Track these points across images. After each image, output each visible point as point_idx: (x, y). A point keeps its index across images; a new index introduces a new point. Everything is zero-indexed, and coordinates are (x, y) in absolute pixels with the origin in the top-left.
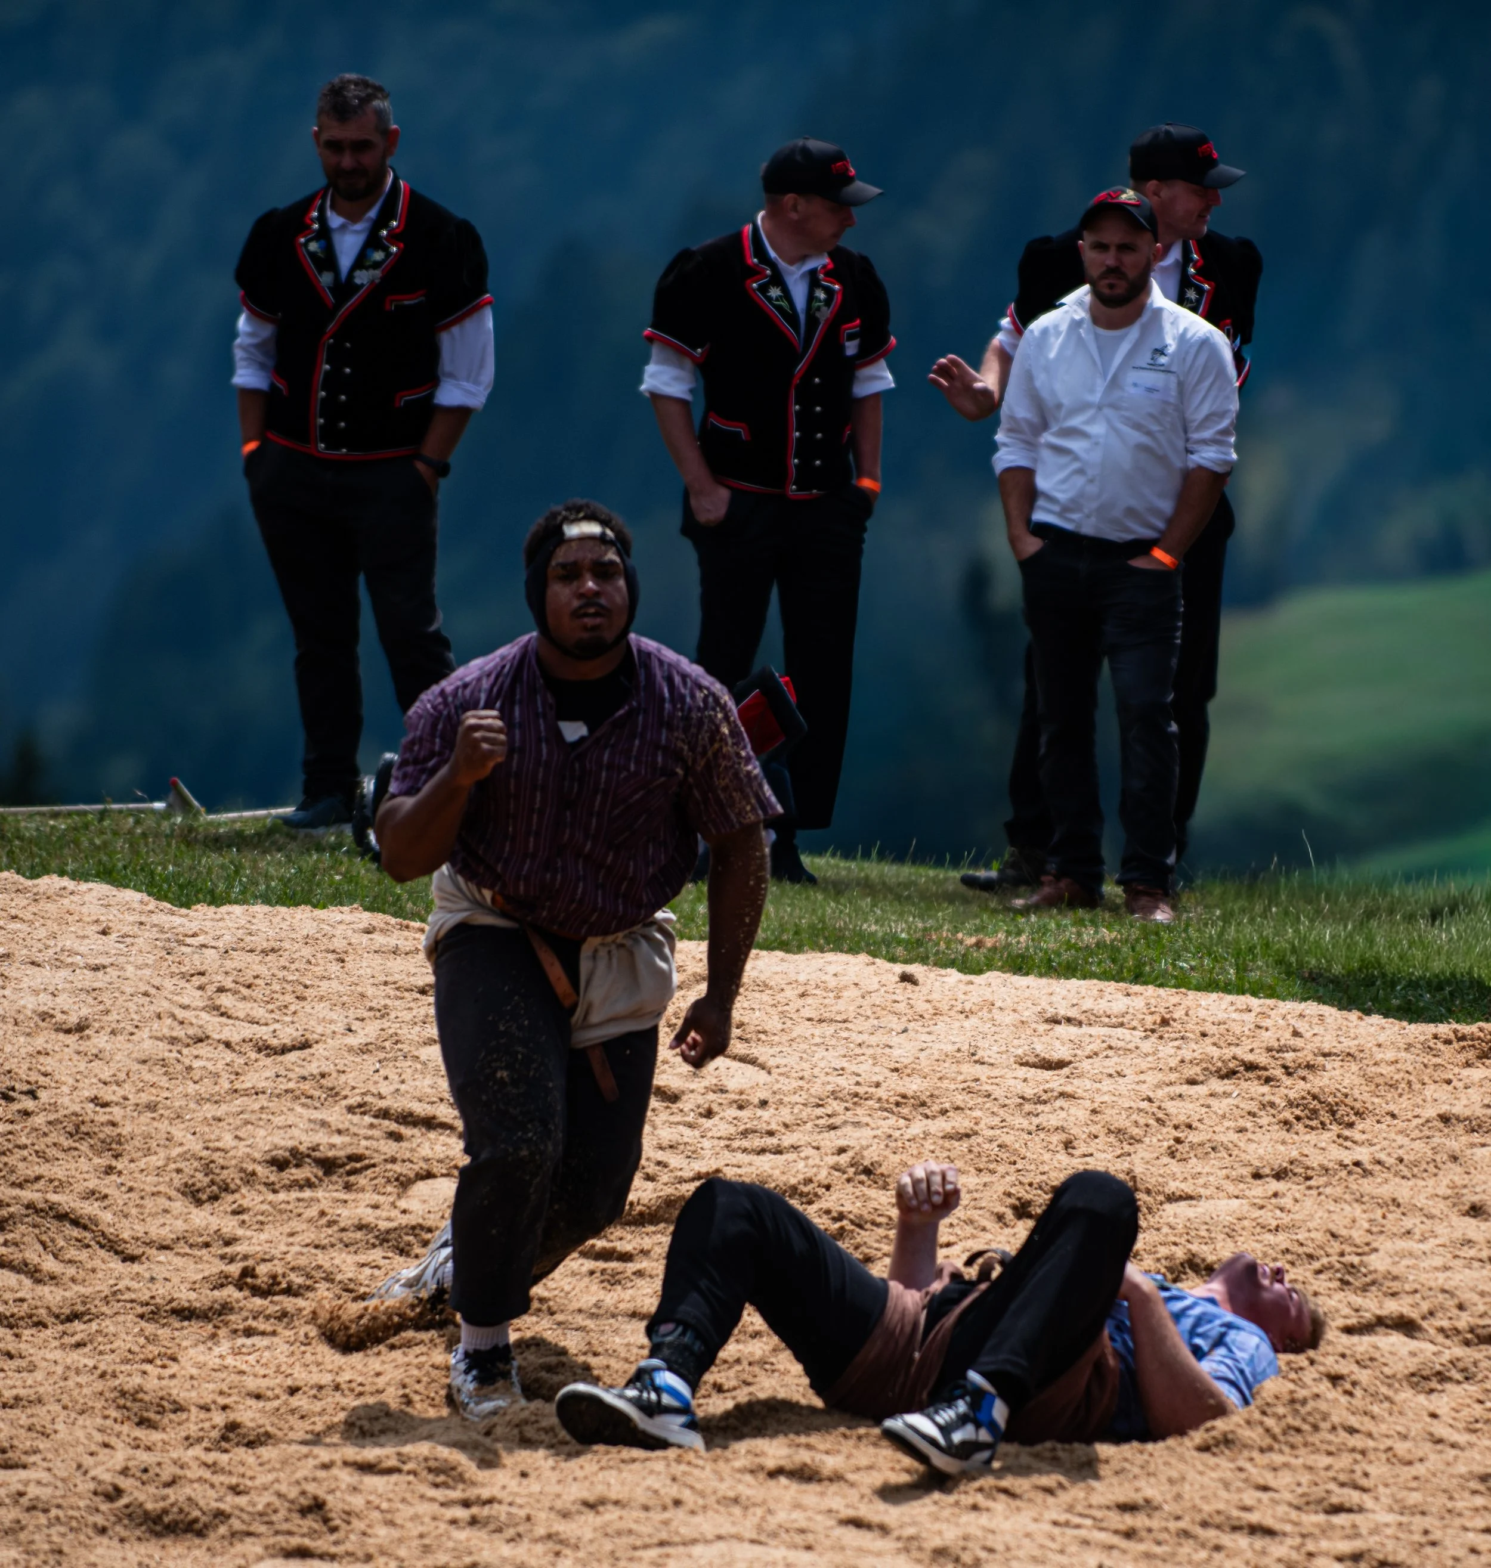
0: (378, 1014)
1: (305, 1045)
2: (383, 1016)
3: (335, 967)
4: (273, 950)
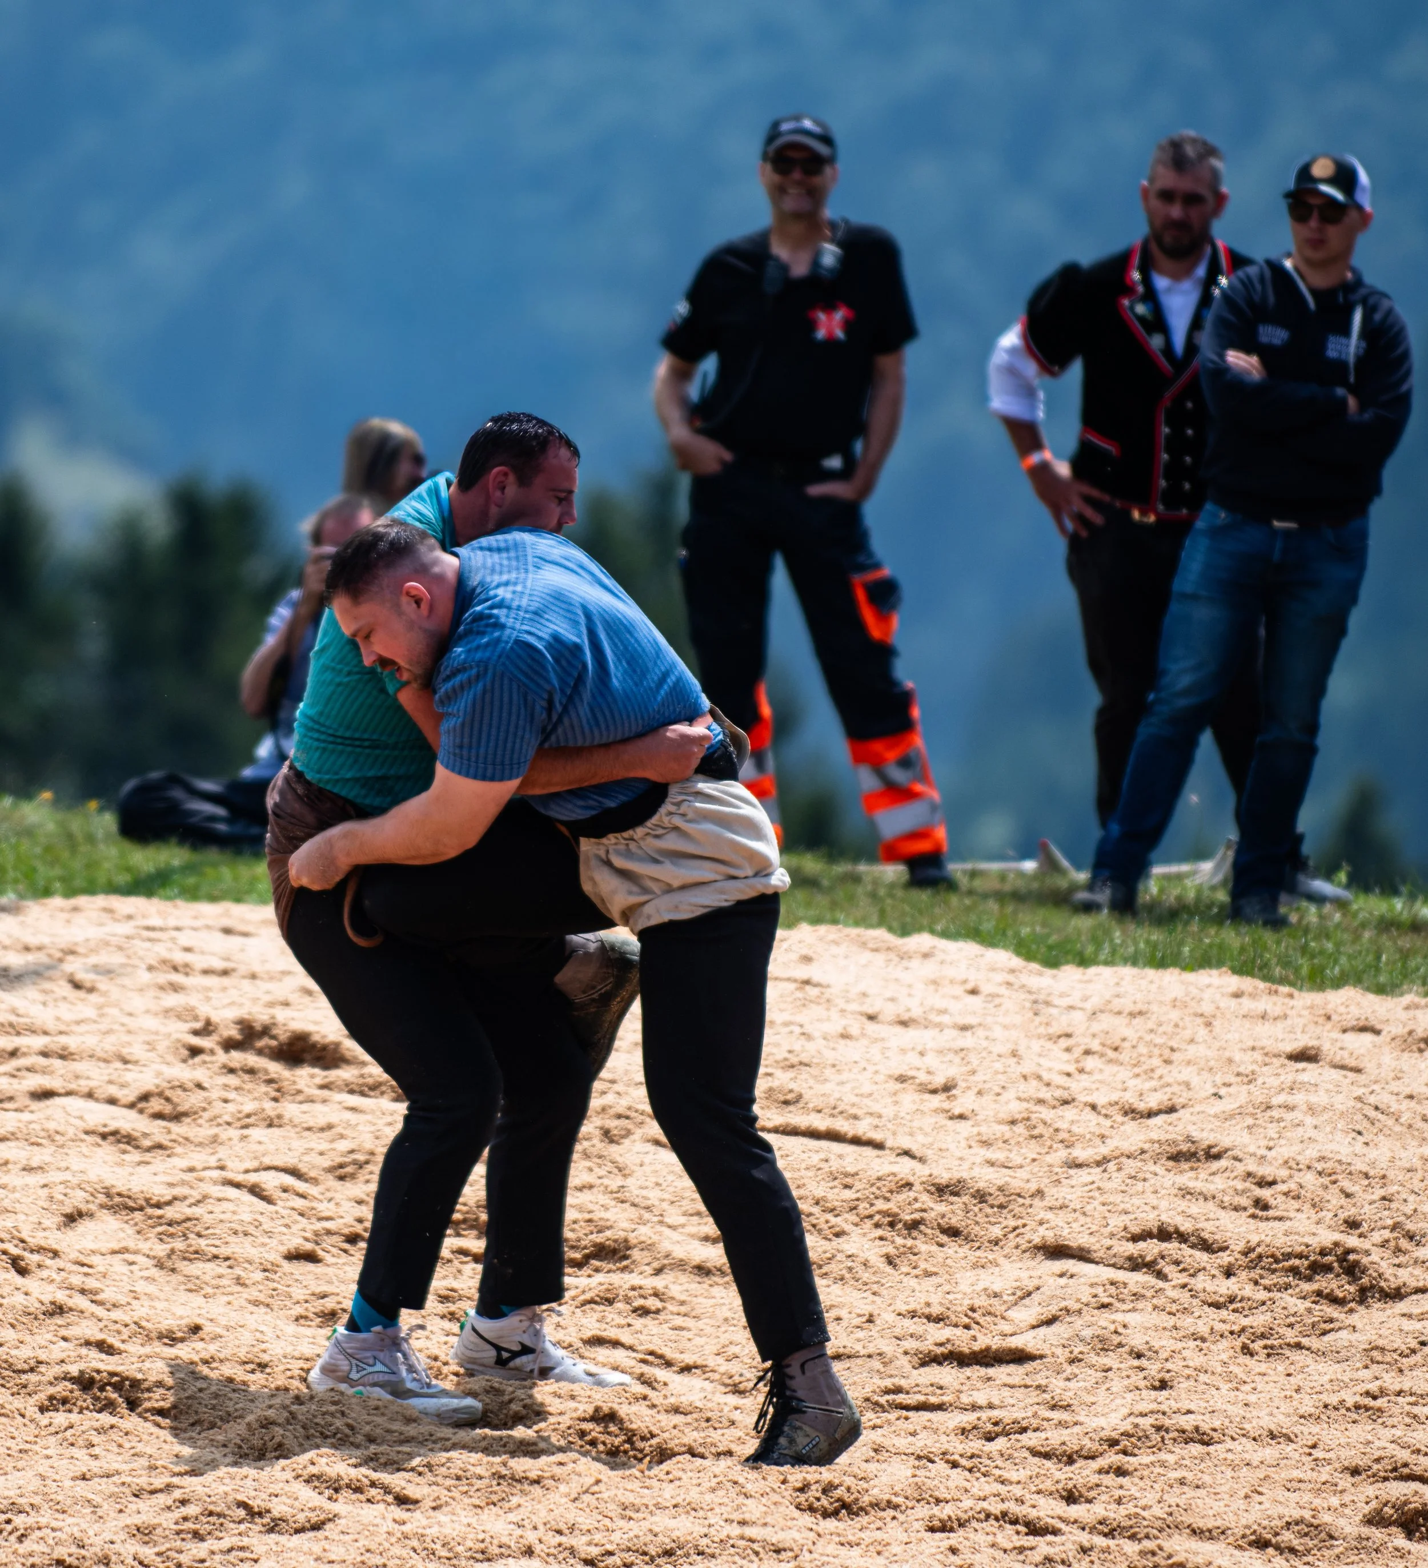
0: (1246, 1080)
1: (1172, 1110)
2: (1250, 1082)
3: (1202, 1033)
4: (1140, 1013)
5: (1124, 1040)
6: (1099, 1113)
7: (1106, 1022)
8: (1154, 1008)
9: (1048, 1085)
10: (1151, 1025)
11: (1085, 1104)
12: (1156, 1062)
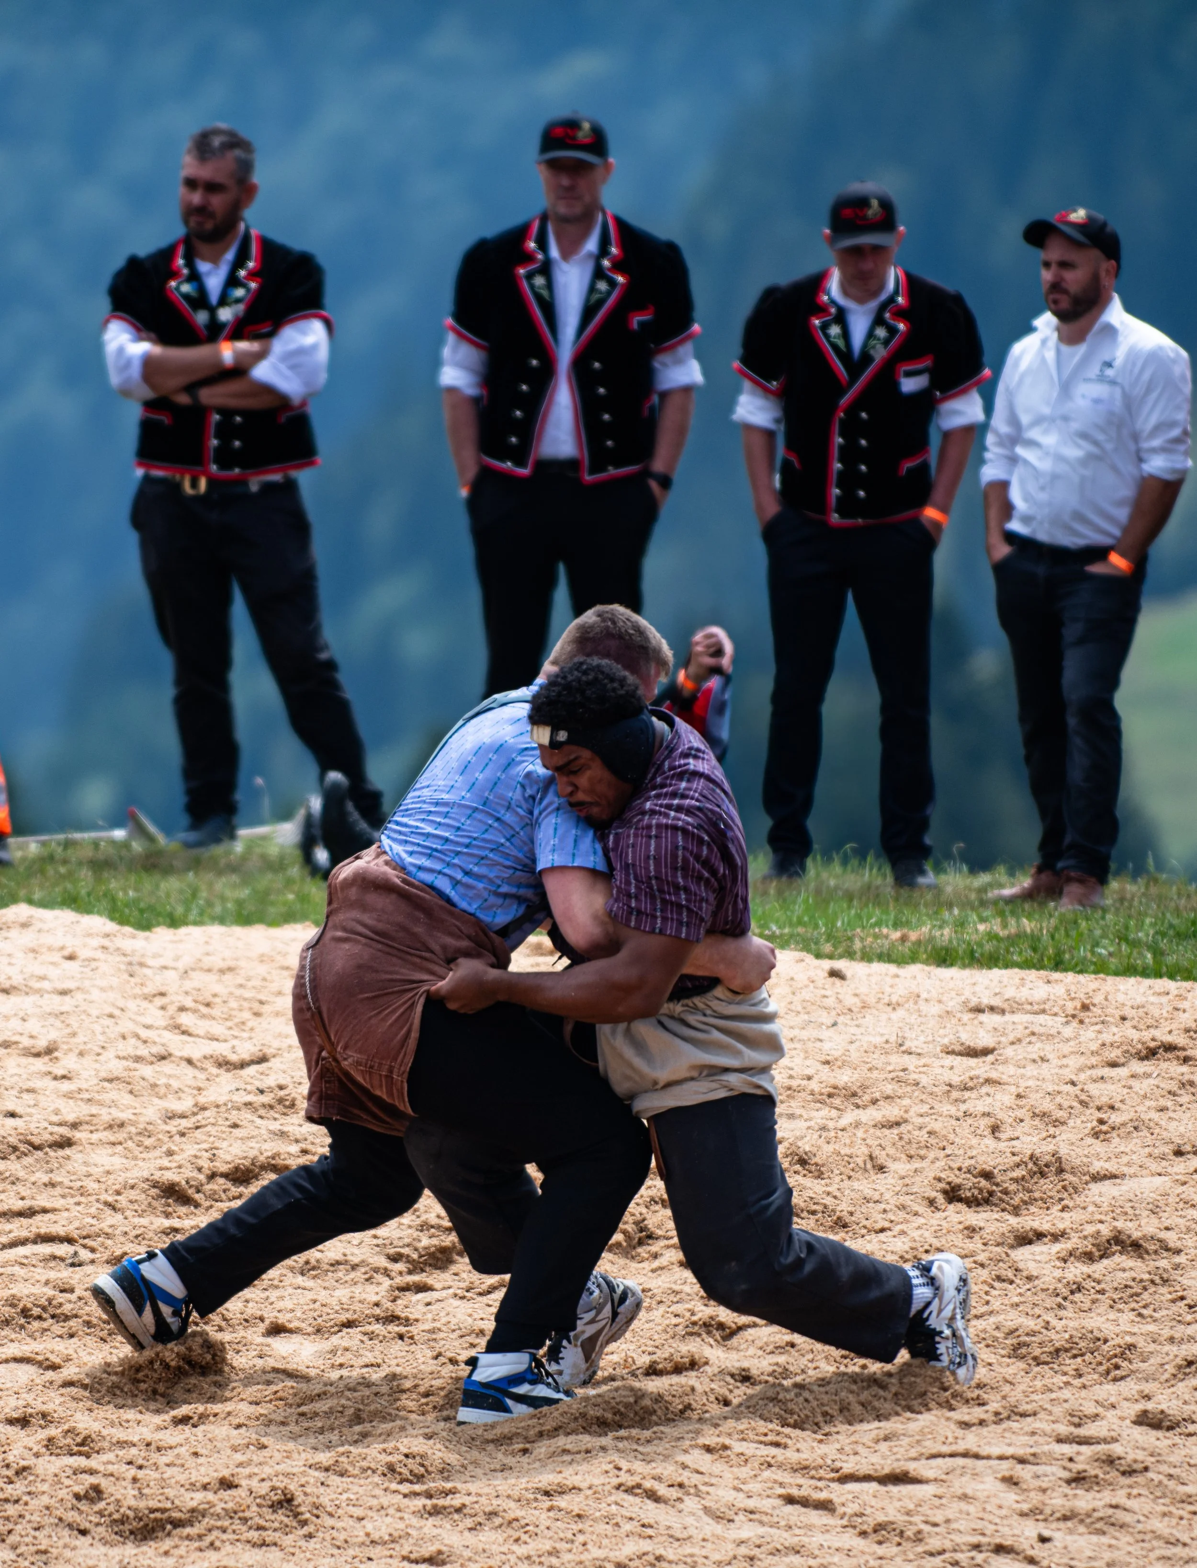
1: (263, 1059)
4: (230, 969)
5: (215, 995)
6: (196, 1067)
7: (198, 979)
8: (242, 963)
9: (145, 1042)
10: (240, 980)
11: (181, 1058)
12: (246, 1015)
